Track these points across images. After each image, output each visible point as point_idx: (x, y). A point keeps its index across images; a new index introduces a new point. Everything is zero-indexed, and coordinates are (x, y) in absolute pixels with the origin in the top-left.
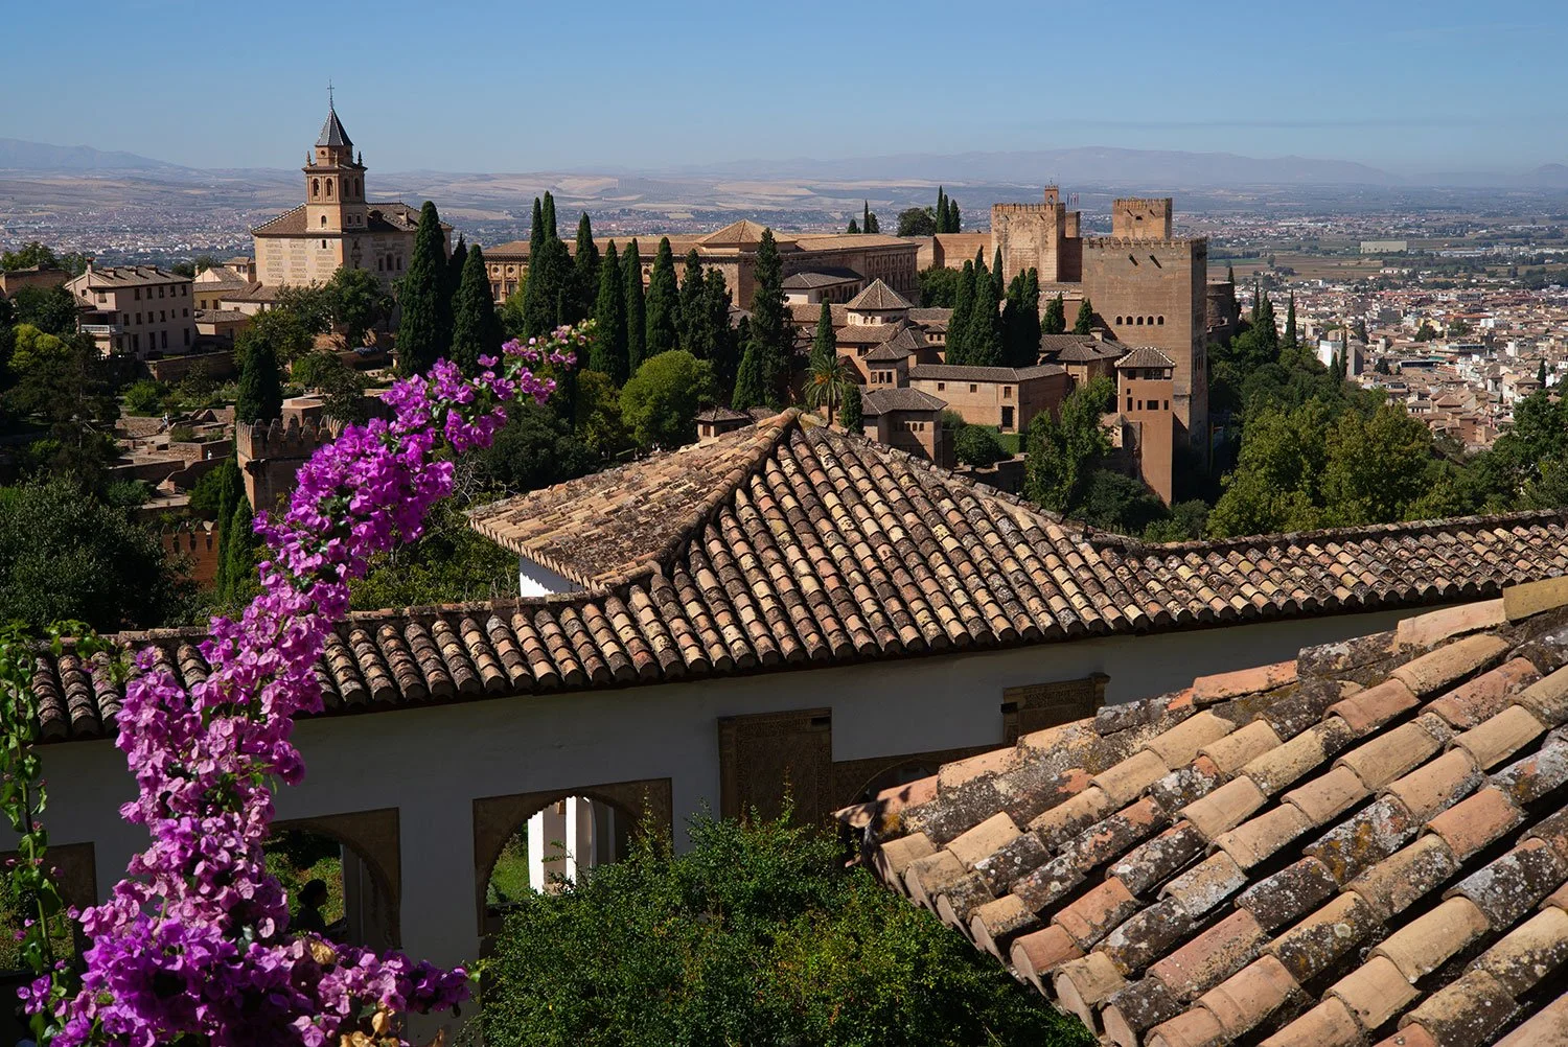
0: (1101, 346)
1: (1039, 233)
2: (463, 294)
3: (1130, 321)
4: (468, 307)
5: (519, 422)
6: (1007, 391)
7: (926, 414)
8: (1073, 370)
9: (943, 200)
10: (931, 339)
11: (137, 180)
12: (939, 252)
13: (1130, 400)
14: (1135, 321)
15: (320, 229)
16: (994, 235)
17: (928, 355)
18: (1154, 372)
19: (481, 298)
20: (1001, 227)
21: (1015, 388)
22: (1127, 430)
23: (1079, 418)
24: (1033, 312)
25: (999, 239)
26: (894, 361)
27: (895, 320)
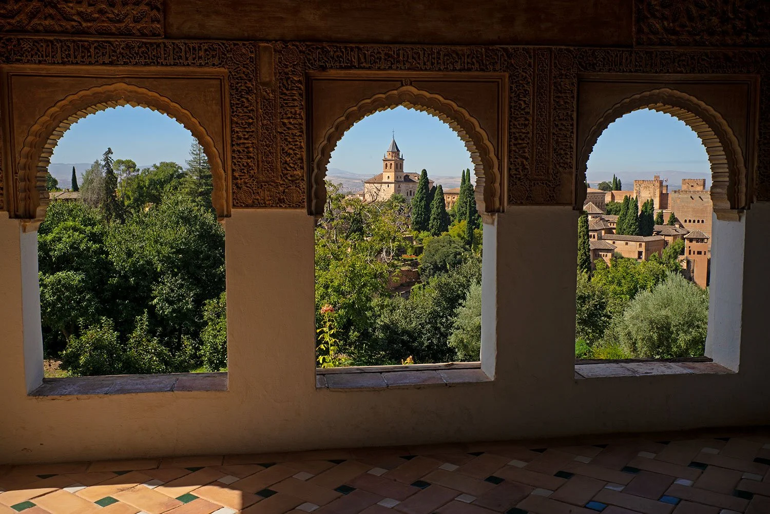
0: (679, 230)
1: (652, 191)
2: (435, 203)
3: (690, 221)
4: (436, 207)
5: (451, 245)
6: (640, 245)
7: (608, 250)
8: (667, 238)
9: (615, 179)
10: (611, 225)
11: (339, 177)
12: (613, 197)
13: (690, 251)
14: (692, 221)
15: (387, 180)
16: (635, 191)
17: (609, 231)
18: (701, 240)
19: (441, 204)
20: (638, 189)
21: (643, 244)
22: (688, 262)
23: (670, 256)
24: (651, 216)
25: (637, 193)
26: (596, 230)
27: (596, 217)
